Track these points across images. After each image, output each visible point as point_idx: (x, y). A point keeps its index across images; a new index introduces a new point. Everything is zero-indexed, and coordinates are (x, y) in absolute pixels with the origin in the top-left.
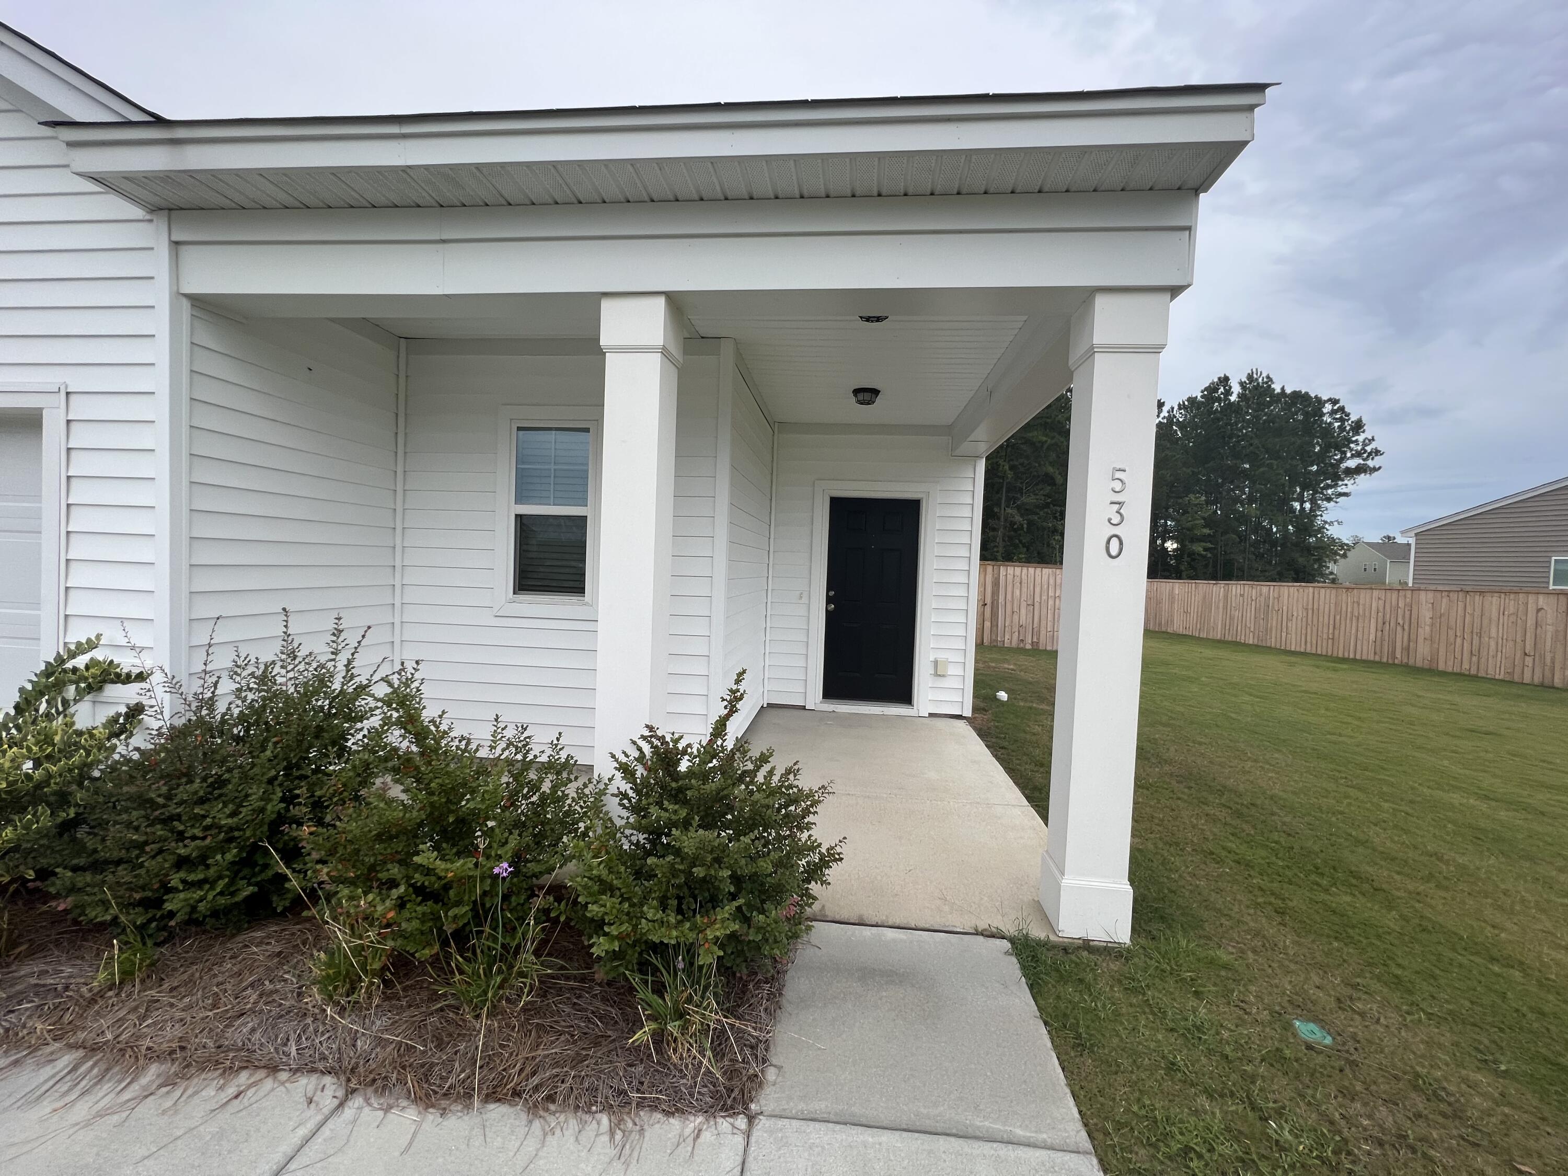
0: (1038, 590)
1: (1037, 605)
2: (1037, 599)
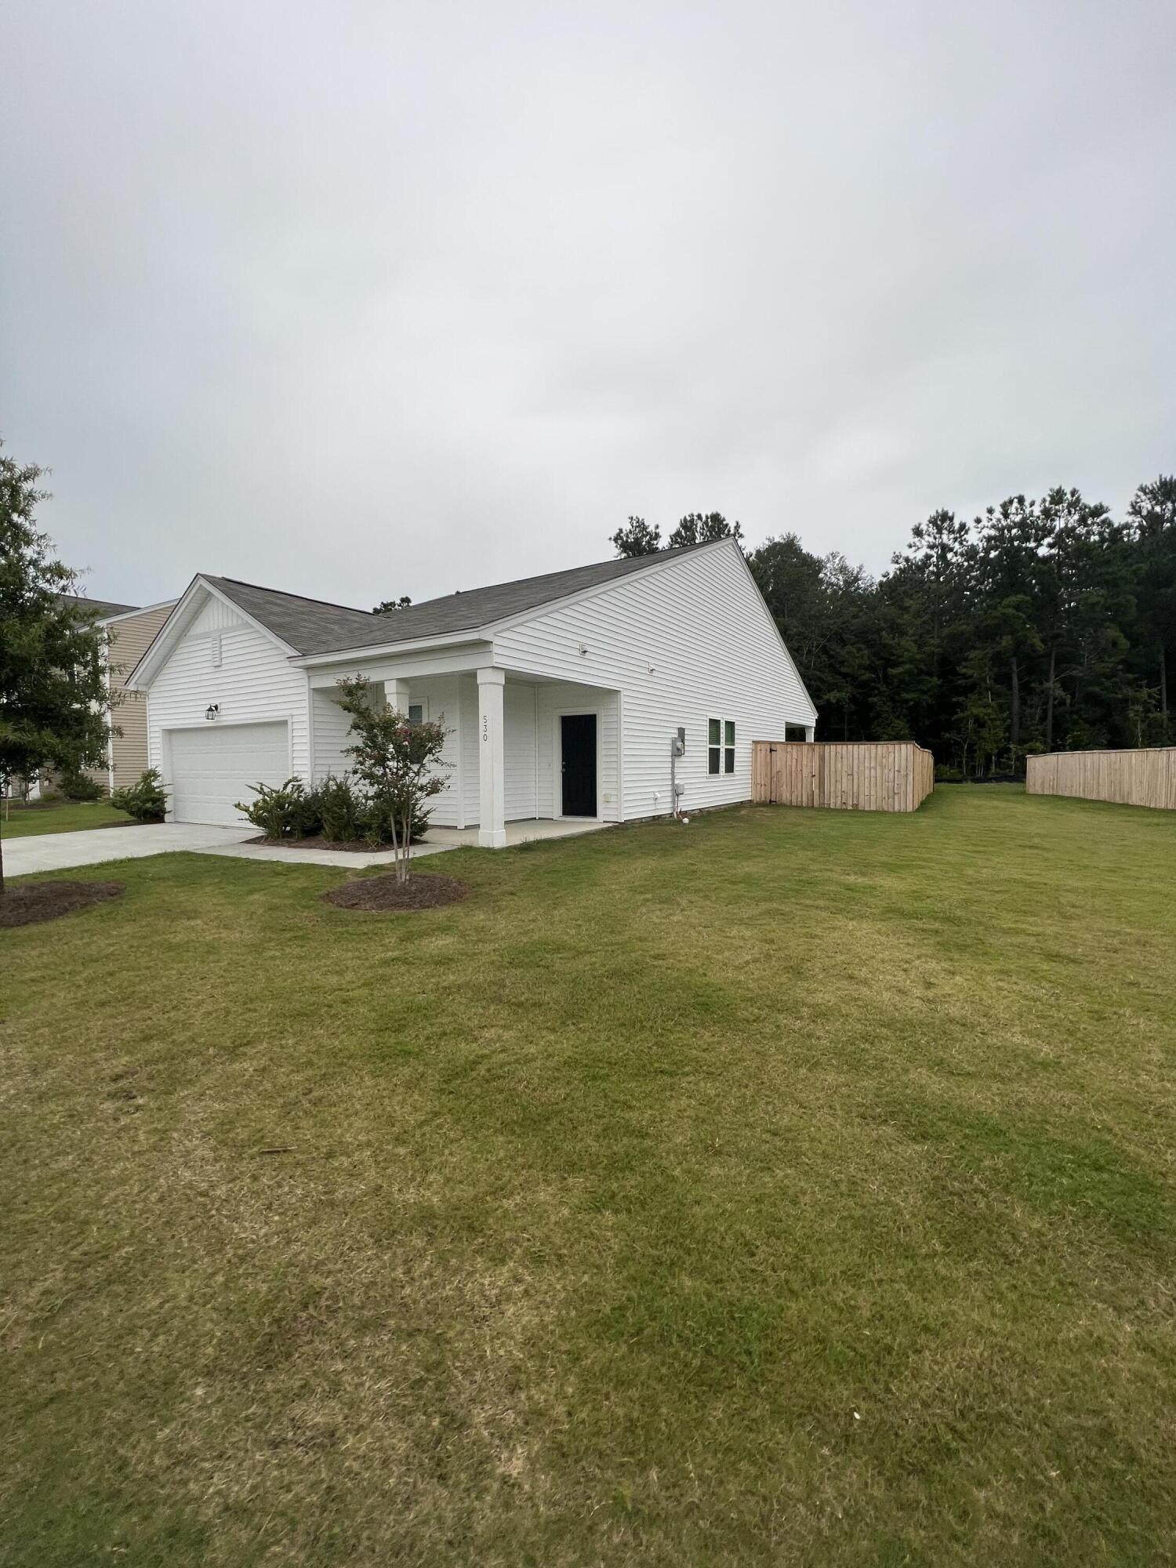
0: (856, 761)
1: (855, 776)
2: (855, 769)
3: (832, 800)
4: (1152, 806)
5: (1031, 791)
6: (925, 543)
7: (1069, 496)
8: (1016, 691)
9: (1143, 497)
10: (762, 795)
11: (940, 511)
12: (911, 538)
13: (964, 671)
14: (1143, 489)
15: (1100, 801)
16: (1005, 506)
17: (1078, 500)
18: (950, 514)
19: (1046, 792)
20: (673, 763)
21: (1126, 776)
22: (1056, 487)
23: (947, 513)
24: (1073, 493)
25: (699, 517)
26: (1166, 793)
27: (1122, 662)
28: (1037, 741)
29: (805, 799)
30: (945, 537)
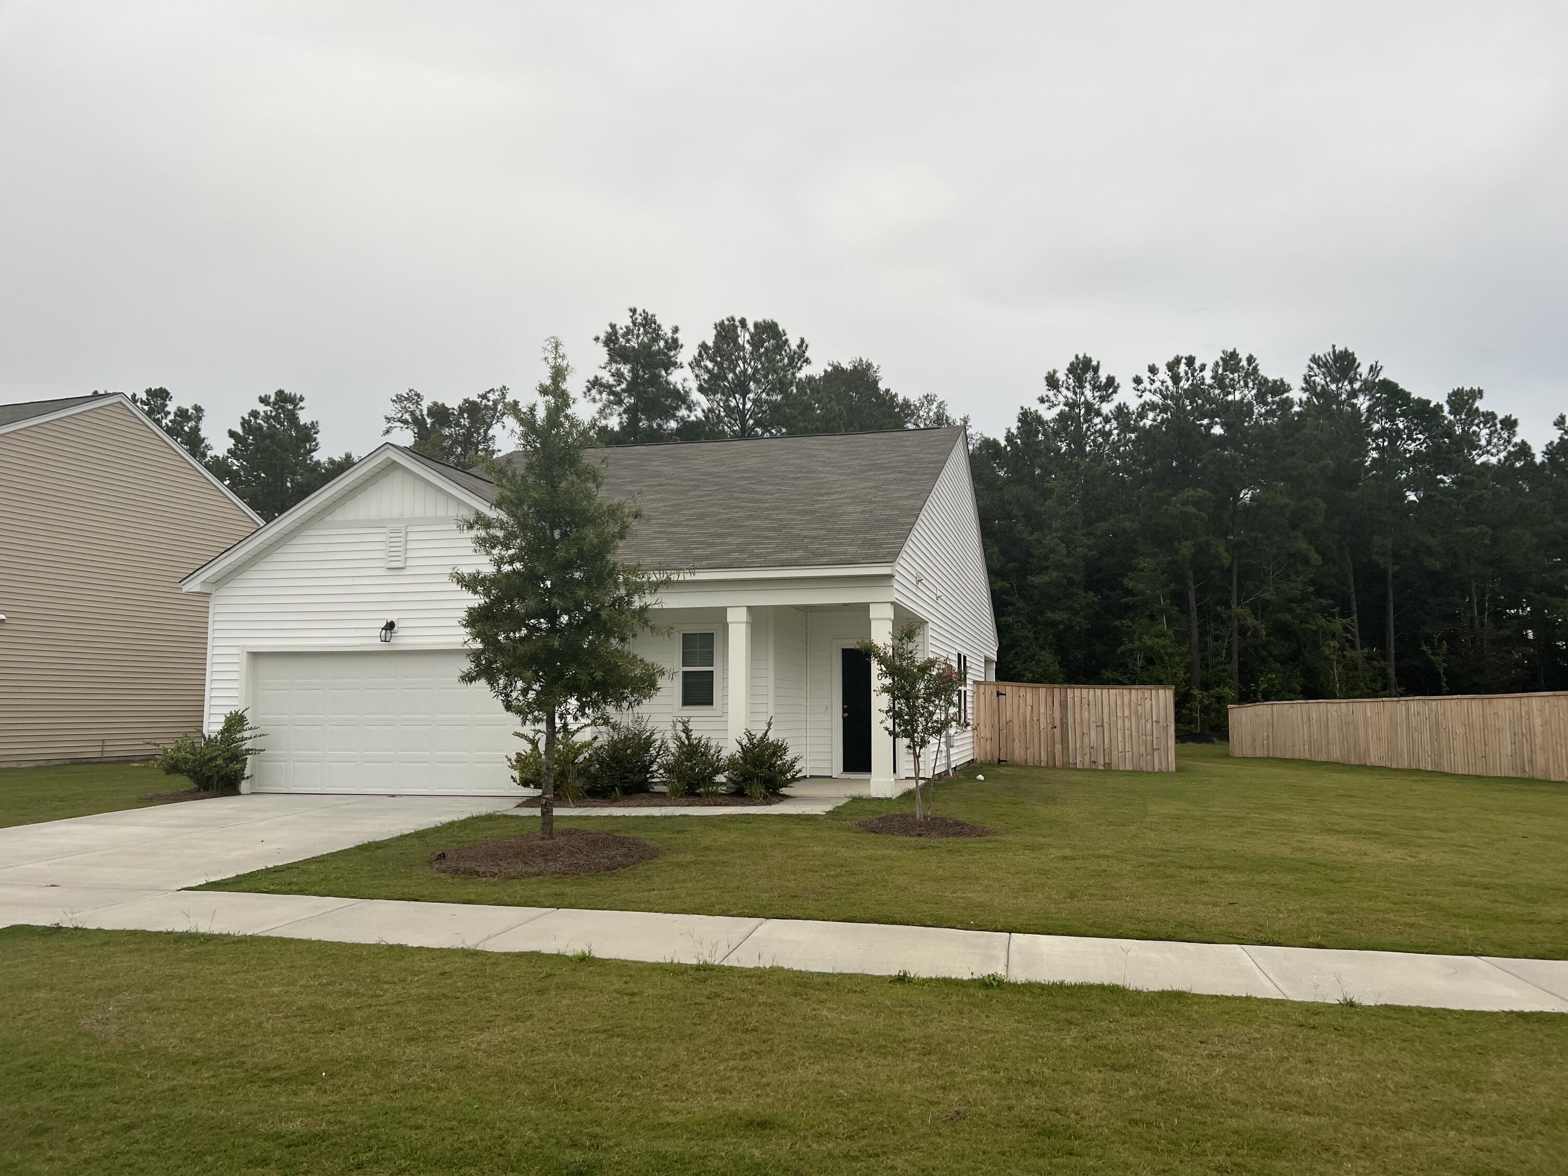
0: (1106, 710)
1: (1106, 725)
2: (1106, 719)
3: (1079, 759)
4: (1394, 766)
5: (1237, 753)
6: (1061, 399)
7: (1244, 363)
8: (1194, 615)
9: (1317, 371)
10: (988, 751)
11: (1081, 356)
12: (1042, 389)
13: (1131, 584)
14: (1314, 360)
15: (1331, 763)
16: (1172, 366)
17: (1255, 369)
18: (1094, 363)
19: (1259, 754)
21: (1361, 732)
22: (1231, 350)
23: (1090, 360)
24: (1250, 359)
25: (743, 323)
26: (1409, 751)
27: (1313, 582)
28: (1225, 685)
29: (1043, 757)
30: (1088, 393)
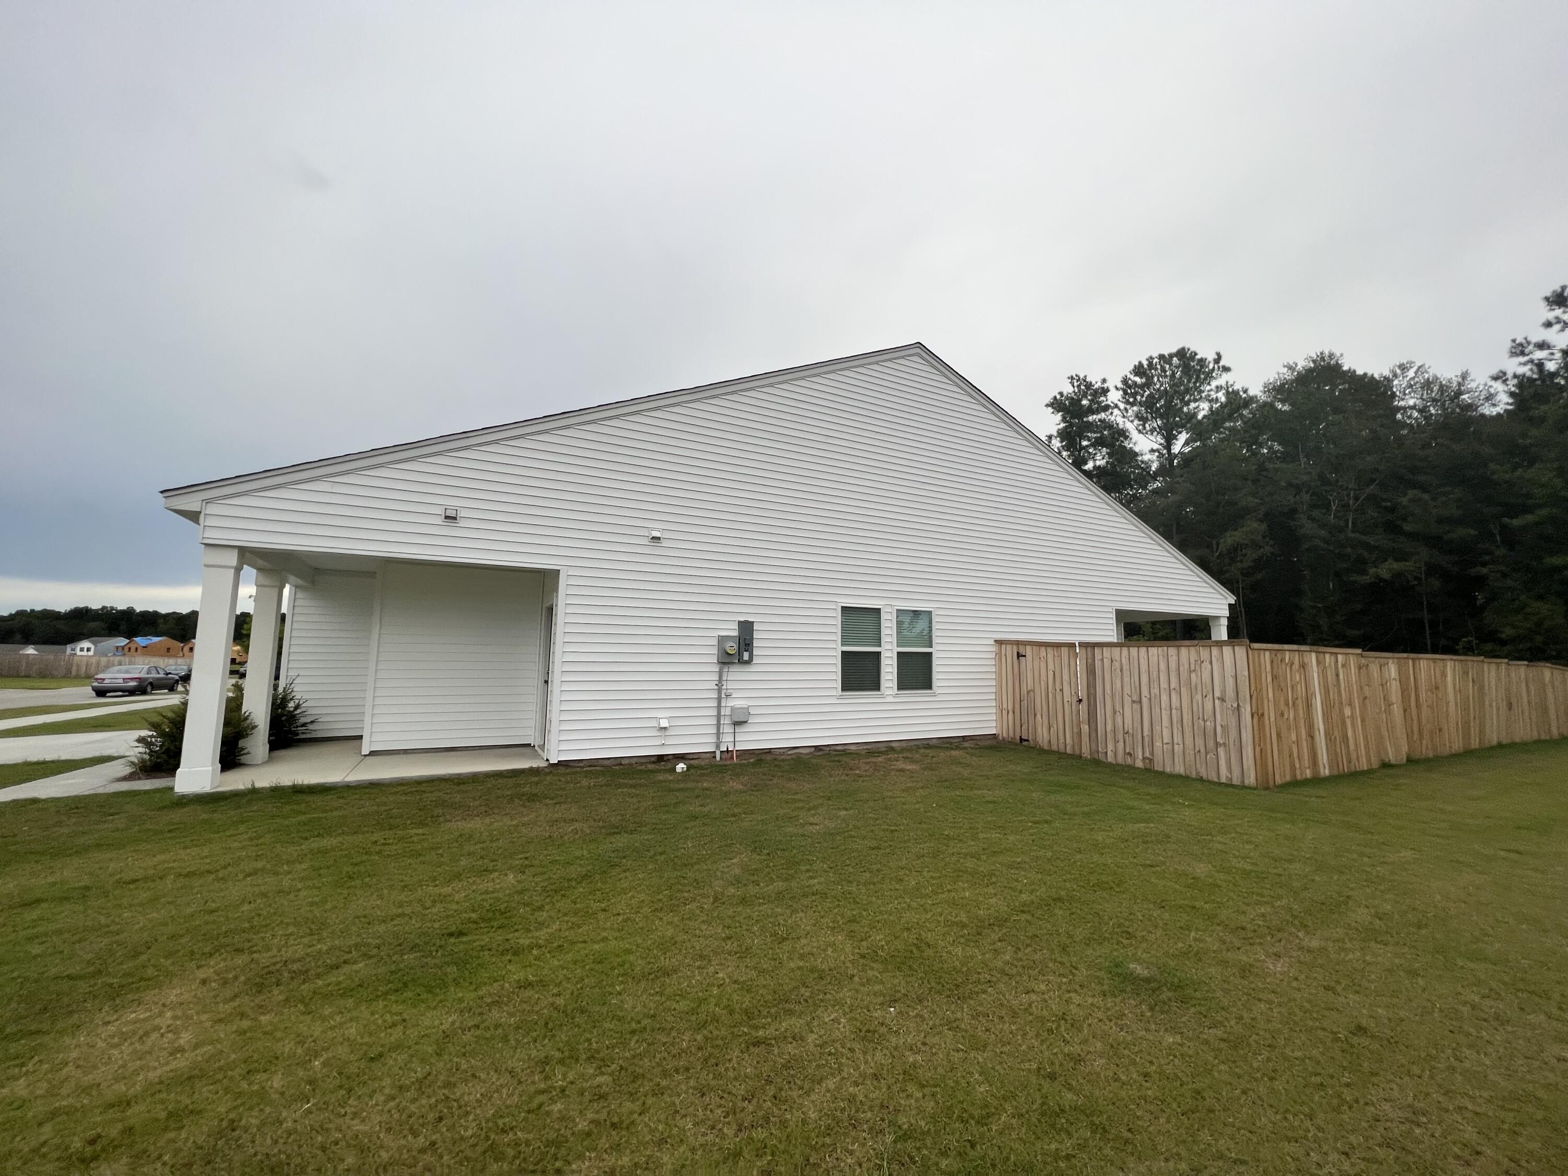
1: (1145, 701)
2: (1145, 692)
3: (1110, 747)
10: (1010, 728)
20: (720, 674)
29: (1069, 742)
